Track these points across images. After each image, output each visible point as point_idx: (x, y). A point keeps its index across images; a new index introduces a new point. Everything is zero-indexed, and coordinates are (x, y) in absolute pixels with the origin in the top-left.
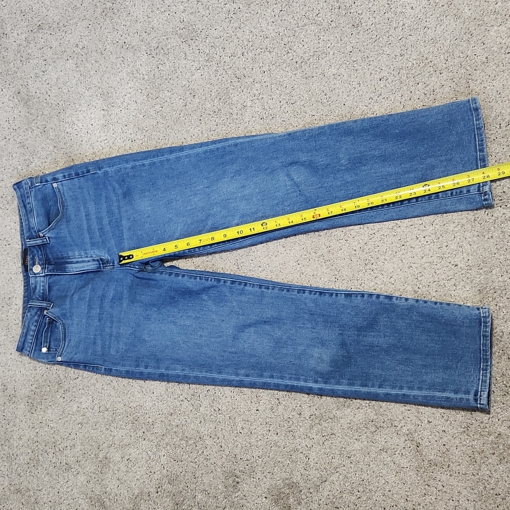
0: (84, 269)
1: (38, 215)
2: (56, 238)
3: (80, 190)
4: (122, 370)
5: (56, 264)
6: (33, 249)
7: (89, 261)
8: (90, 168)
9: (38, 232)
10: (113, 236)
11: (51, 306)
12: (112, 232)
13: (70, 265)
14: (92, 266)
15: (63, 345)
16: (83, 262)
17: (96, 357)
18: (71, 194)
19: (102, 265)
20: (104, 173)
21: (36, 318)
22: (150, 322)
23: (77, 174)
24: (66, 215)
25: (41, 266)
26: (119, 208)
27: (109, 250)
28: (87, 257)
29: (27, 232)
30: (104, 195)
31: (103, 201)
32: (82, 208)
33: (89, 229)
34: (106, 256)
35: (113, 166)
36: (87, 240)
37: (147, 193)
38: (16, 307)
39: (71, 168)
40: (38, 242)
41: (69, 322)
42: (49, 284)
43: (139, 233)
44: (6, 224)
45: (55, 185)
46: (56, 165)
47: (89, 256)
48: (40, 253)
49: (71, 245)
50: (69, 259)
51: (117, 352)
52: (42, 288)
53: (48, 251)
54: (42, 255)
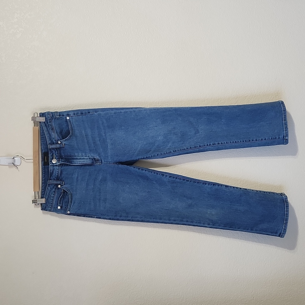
0: (84, 163)
2: (68, 145)
3: (82, 122)
5: (65, 159)
6: (52, 150)
7: (87, 159)
8: (91, 111)
9: (57, 141)
10: (101, 147)
11: (64, 183)
12: (101, 145)
13: (75, 160)
14: (88, 162)
15: (70, 205)
16: (84, 159)
17: (91, 211)
18: (77, 123)
19: (94, 162)
20: (98, 114)
21: (54, 190)
22: (124, 193)
23: (82, 114)
24: (74, 134)
25: (57, 160)
26: (105, 133)
27: (99, 154)
28: (86, 156)
29: (49, 141)
30: (96, 126)
31: (96, 129)
32: (83, 132)
33: (88, 142)
34: (97, 157)
35: (104, 111)
36: (87, 148)
40: (57, 146)
41: (75, 193)
42: (61, 171)
45: (68, 118)
47: (87, 156)
49: (77, 150)
50: (75, 157)
51: (105, 208)
52: (57, 173)
53: (62, 152)
54: (58, 153)
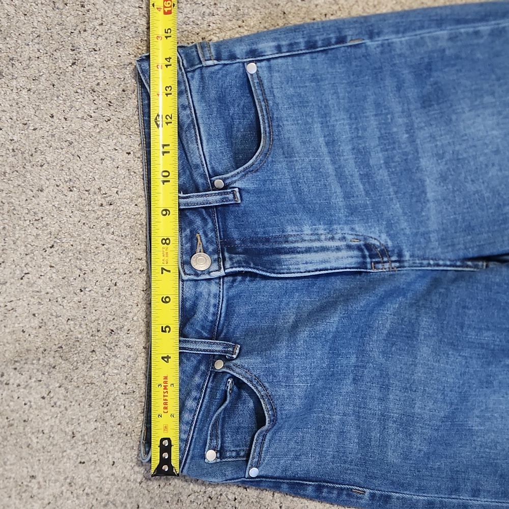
0: (328, 266)
1: (209, 135)
2: (257, 192)
3: (313, 84)
4: (418, 501)
5: (245, 252)
6: (192, 217)
7: (338, 249)
8: (349, 33)
9: (210, 177)
10: (396, 193)
11: (237, 351)
12: (394, 184)
13: (288, 256)
14: (346, 260)
16: (324, 249)
18: (291, 91)
19: (368, 260)
20: (382, 45)
21: (197, 379)
22: (488, 391)
23: (311, 46)
24: (279, 140)
25: (210, 255)
27: (389, 226)
28: (333, 239)
30: (371, 99)
31: (370, 112)
32: (317, 127)
33: (340, 175)
34: (380, 238)
35: (404, 32)
36: (338, 201)
37: (488, 99)
38: (127, 352)
39: (297, 29)
40: (210, 199)
41: (282, 391)
42: (227, 301)
43: (471, 188)
44: (103, 156)
45: (252, 68)
46: (240, 22)
47: (337, 237)
48: (210, 225)
49: (294, 211)
50: (287, 242)
51: (406, 458)
52: (212, 310)
53: (231, 223)
54: (214, 230)
